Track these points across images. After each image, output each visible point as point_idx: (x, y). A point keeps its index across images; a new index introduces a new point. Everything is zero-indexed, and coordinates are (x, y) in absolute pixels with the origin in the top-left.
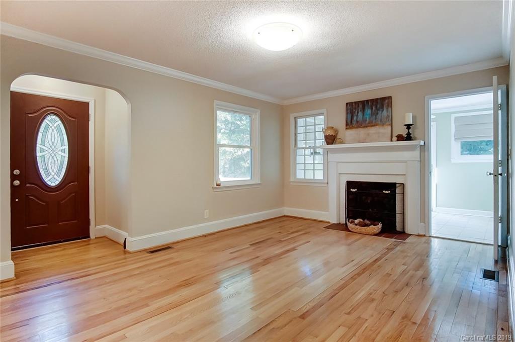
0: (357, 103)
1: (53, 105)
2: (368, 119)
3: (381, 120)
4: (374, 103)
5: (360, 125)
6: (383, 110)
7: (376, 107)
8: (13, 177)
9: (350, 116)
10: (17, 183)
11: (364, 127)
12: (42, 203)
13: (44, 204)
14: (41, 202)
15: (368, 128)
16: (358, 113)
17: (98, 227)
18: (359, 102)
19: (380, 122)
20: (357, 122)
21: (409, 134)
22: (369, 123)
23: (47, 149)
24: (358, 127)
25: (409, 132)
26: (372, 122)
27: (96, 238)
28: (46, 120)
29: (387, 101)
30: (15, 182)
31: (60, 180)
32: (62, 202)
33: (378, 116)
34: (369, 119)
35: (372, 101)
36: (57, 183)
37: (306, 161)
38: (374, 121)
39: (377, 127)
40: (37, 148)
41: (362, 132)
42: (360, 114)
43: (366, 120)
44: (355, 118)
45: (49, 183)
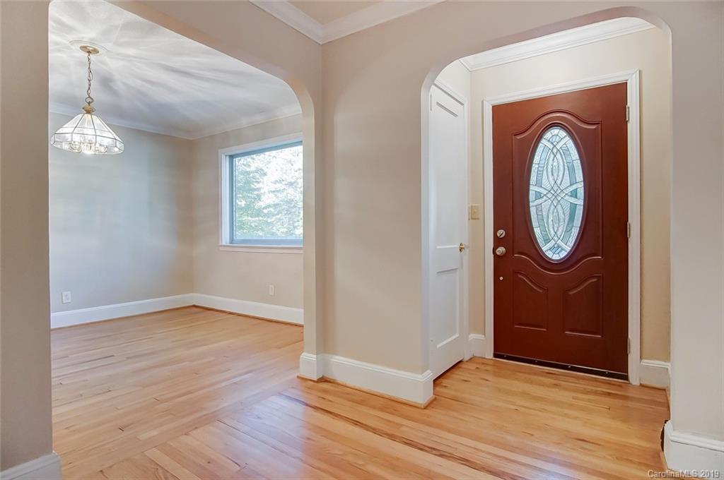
1: (563, 108)
8: (498, 242)
10: (501, 250)
12: (539, 290)
13: (541, 291)
14: (534, 287)
17: (646, 362)
23: (545, 192)
27: (641, 385)
28: (543, 141)
30: (498, 249)
31: (568, 249)
32: (571, 293)
36: (563, 254)
40: (531, 192)
45: (549, 254)
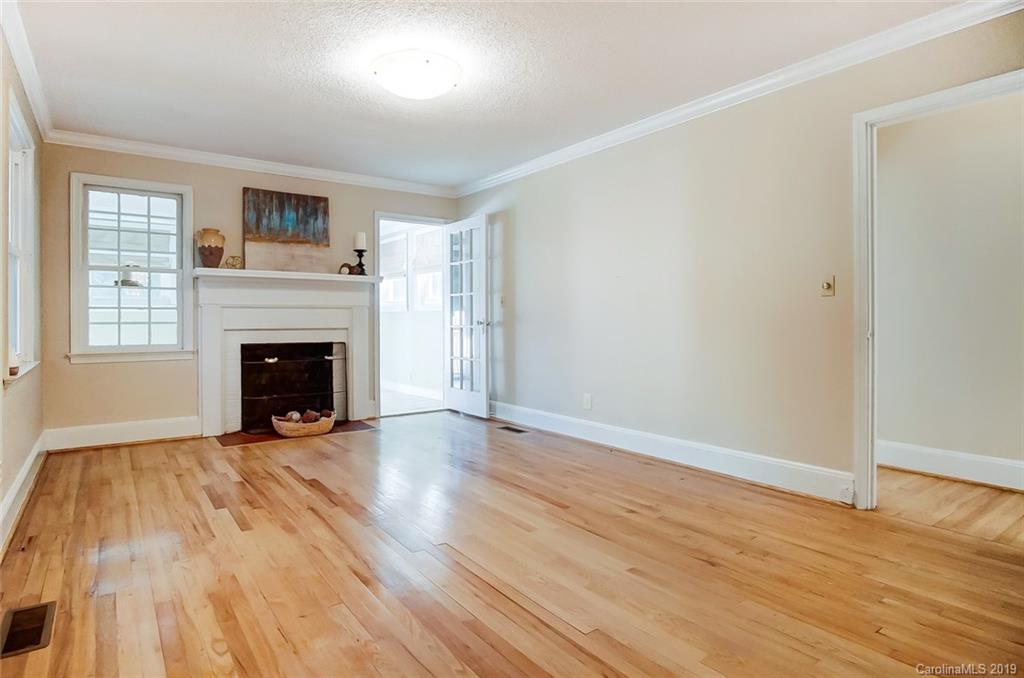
0: (269, 194)
2: (290, 229)
3: (314, 235)
4: (301, 203)
5: (275, 236)
6: (316, 219)
7: (305, 210)
9: (252, 216)
11: (283, 242)
15: (292, 244)
16: (270, 213)
18: (274, 192)
19: (311, 238)
20: (270, 229)
21: (361, 265)
22: (293, 236)
24: (272, 240)
25: (360, 261)
26: (298, 235)
29: (322, 204)
33: (308, 227)
34: (293, 229)
35: (298, 197)
37: (122, 302)
38: (302, 234)
39: (308, 245)
41: (279, 251)
42: (276, 216)
43: (287, 230)
44: (265, 221)
